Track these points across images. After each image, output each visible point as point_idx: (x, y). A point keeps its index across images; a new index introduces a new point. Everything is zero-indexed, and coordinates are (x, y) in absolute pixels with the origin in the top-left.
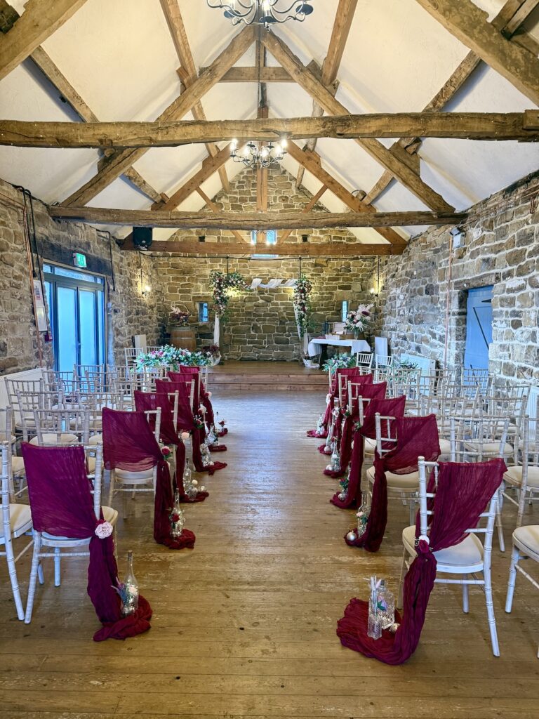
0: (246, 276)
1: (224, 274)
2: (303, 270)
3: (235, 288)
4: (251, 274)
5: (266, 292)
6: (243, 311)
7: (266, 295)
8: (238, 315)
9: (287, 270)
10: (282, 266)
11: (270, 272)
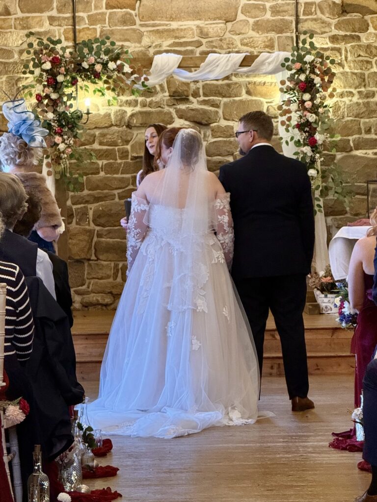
0: (133, 48)
1: (65, 44)
2: (303, 27)
3: (101, 84)
4: (146, 41)
5: (196, 94)
6: (124, 154)
7: (195, 104)
8: (110, 168)
9: (257, 27)
10: (241, 17)
11: (203, 34)
